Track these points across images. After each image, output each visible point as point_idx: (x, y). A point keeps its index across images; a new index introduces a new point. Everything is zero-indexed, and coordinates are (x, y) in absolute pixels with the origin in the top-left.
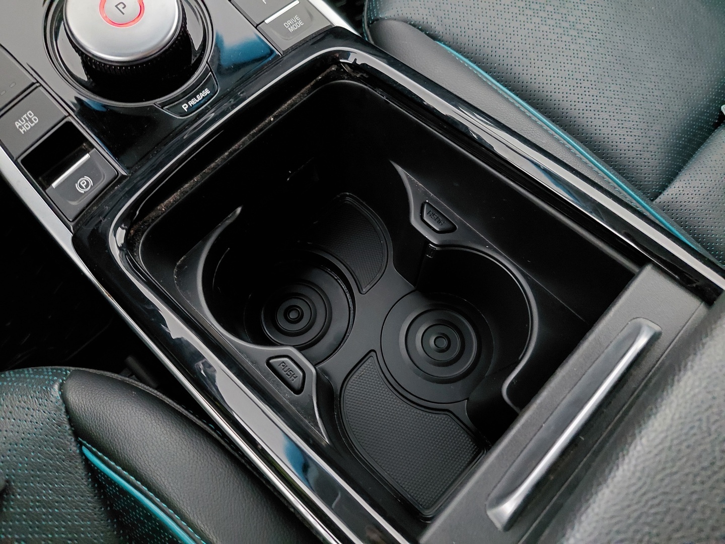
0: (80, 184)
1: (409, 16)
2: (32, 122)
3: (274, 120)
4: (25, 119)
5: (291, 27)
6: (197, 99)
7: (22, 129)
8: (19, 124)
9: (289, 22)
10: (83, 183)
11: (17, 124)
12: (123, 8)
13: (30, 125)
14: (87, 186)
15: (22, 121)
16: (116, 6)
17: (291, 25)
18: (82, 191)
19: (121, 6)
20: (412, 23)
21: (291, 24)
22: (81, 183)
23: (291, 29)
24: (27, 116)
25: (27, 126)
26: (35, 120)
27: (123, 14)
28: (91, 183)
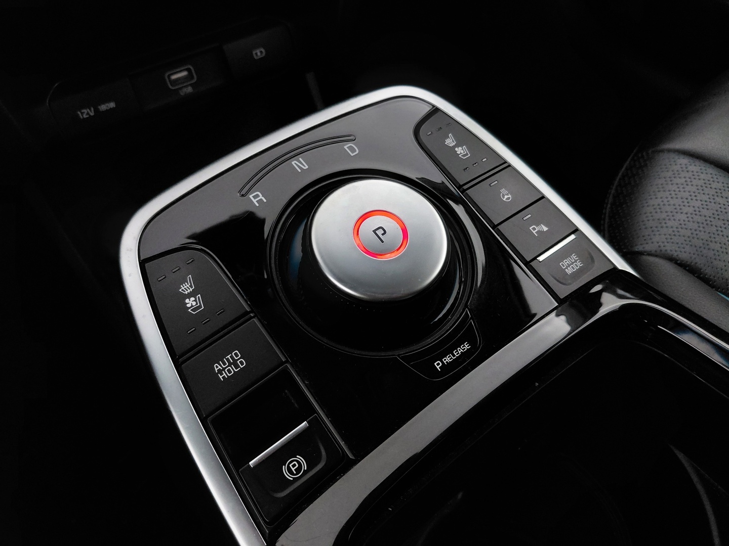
0: (288, 466)
1: (675, 254)
2: (237, 366)
3: (539, 386)
4: (228, 360)
5: (569, 268)
6: (454, 356)
7: (222, 374)
8: (220, 367)
9: (566, 262)
10: (294, 465)
11: (217, 367)
12: (383, 234)
13: (233, 369)
14: (298, 470)
15: (224, 364)
16: (374, 231)
17: (569, 266)
18: (290, 477)
19: (380, 232)
20: (679, 262)
21: (568, 264)
22: (291, 465)
23: (569, 271)
24: (232, 357)
25: (229, 371)
26: (241, 363)
27: (383, 242)
28: (305, 466)
